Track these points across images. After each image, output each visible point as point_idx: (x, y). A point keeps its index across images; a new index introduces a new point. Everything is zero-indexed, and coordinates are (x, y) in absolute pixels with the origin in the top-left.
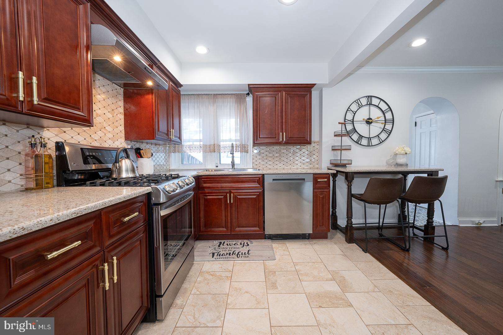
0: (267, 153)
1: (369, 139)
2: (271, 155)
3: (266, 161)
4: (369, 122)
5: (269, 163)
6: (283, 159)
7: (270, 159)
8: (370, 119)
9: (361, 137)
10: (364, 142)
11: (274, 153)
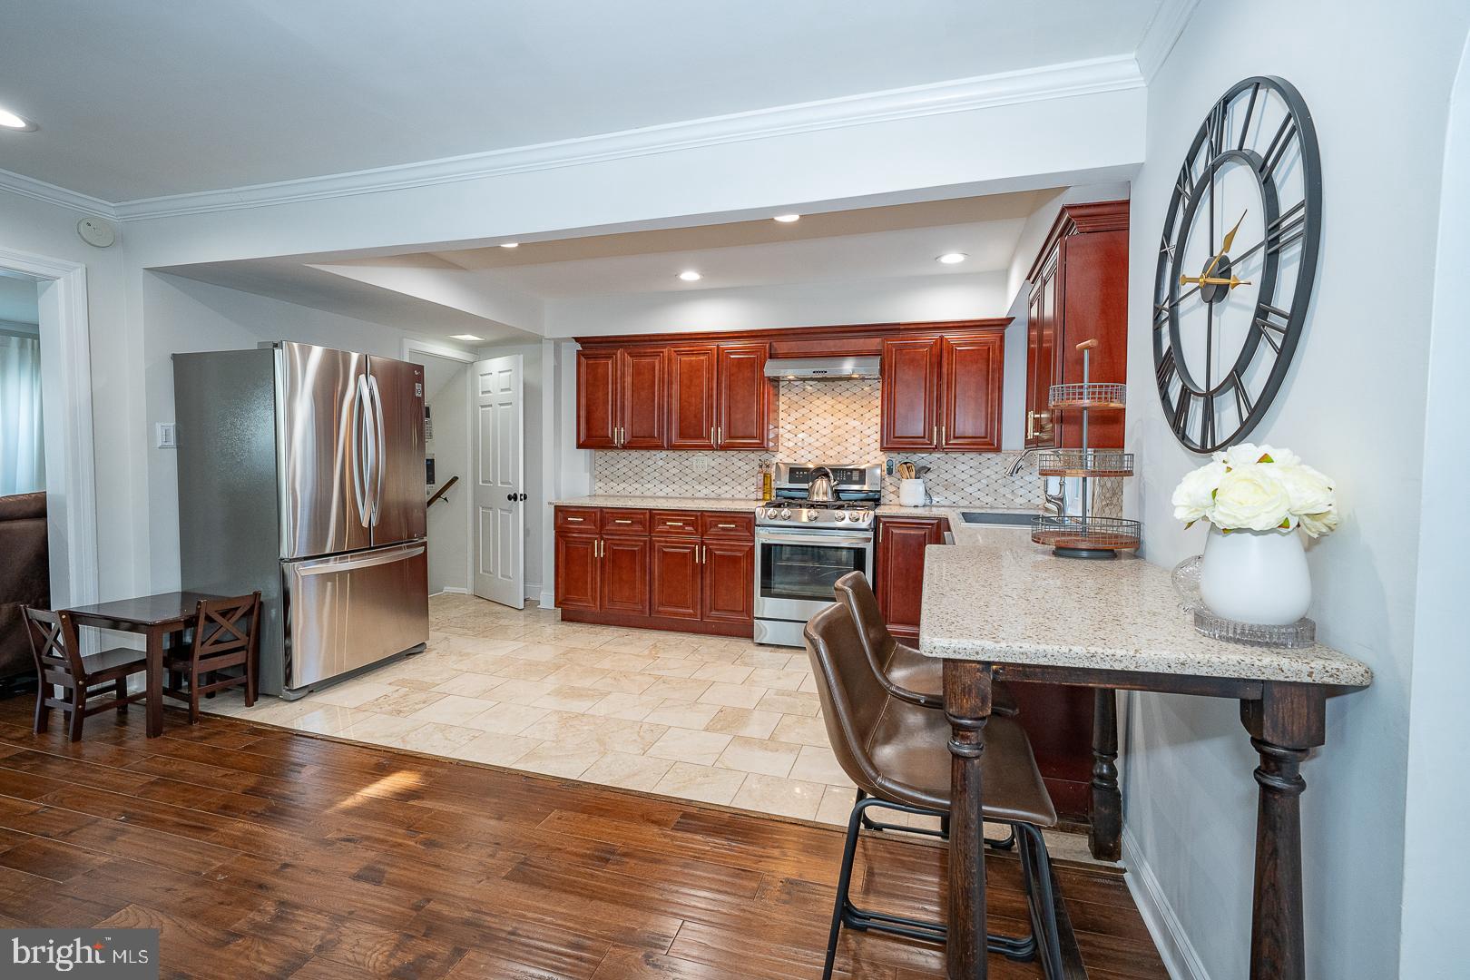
1: (1209, 402)
9: (1185, 394)
10: (1194, 425)
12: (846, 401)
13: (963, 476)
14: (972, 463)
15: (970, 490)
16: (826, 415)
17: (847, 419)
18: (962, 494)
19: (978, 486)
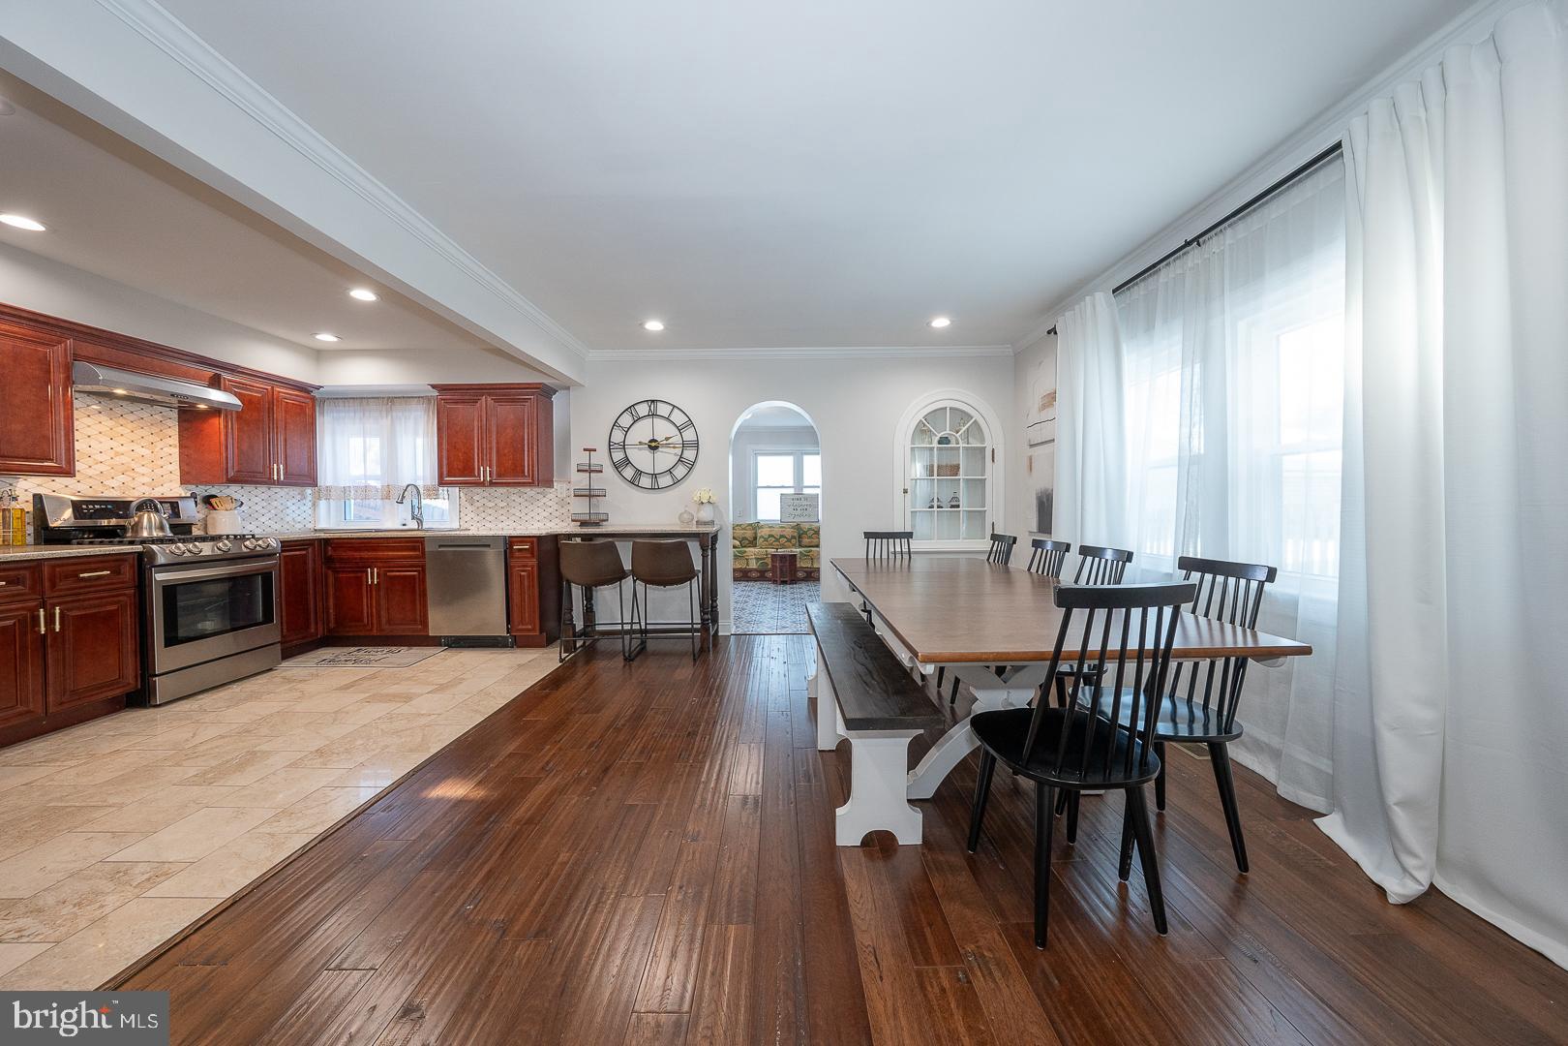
0: (485, 501)
1: (654, 476)
2: (491, 504)
3: (483, 515)
4: (653, 446)
5: (489, 518)
6: (512, 511)
7: (490, 511)
8: (653, 441)
9: (639, 473)
10: (645, 481)
11: (497, 501)
12: (130, 425)
13: (257, 508)
14: (263, 496)
15: (263, 519)
16: (102, 438)
17: (134, 446)
18: (257, 523)
19: (269, 515)
